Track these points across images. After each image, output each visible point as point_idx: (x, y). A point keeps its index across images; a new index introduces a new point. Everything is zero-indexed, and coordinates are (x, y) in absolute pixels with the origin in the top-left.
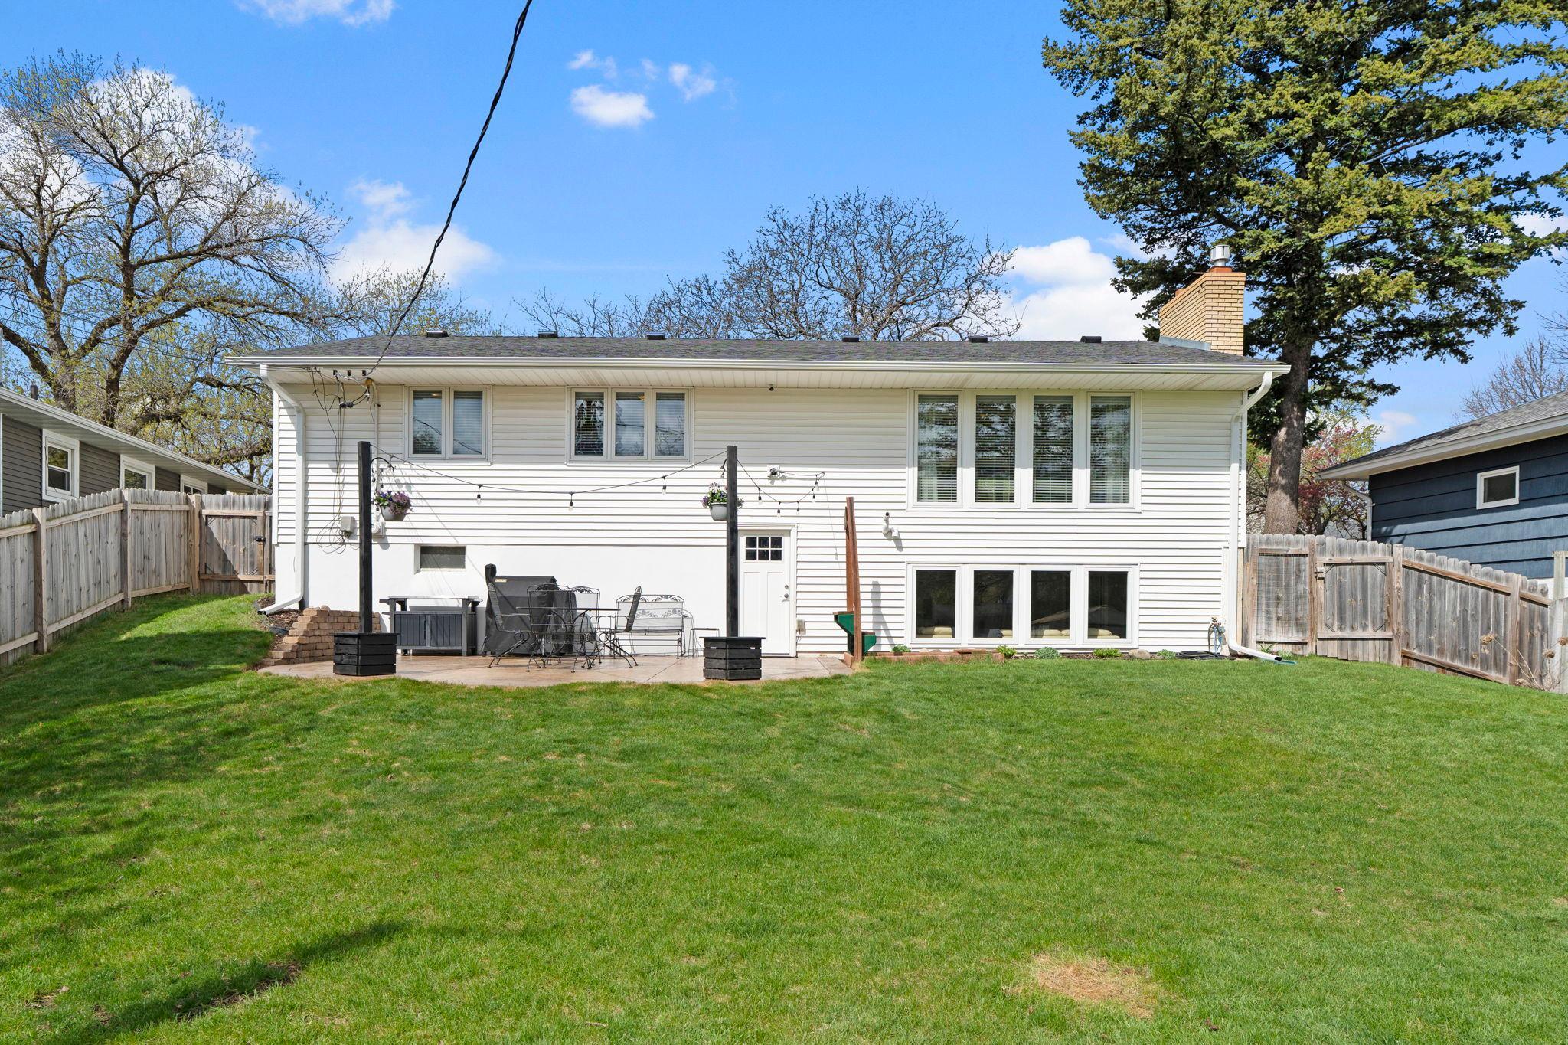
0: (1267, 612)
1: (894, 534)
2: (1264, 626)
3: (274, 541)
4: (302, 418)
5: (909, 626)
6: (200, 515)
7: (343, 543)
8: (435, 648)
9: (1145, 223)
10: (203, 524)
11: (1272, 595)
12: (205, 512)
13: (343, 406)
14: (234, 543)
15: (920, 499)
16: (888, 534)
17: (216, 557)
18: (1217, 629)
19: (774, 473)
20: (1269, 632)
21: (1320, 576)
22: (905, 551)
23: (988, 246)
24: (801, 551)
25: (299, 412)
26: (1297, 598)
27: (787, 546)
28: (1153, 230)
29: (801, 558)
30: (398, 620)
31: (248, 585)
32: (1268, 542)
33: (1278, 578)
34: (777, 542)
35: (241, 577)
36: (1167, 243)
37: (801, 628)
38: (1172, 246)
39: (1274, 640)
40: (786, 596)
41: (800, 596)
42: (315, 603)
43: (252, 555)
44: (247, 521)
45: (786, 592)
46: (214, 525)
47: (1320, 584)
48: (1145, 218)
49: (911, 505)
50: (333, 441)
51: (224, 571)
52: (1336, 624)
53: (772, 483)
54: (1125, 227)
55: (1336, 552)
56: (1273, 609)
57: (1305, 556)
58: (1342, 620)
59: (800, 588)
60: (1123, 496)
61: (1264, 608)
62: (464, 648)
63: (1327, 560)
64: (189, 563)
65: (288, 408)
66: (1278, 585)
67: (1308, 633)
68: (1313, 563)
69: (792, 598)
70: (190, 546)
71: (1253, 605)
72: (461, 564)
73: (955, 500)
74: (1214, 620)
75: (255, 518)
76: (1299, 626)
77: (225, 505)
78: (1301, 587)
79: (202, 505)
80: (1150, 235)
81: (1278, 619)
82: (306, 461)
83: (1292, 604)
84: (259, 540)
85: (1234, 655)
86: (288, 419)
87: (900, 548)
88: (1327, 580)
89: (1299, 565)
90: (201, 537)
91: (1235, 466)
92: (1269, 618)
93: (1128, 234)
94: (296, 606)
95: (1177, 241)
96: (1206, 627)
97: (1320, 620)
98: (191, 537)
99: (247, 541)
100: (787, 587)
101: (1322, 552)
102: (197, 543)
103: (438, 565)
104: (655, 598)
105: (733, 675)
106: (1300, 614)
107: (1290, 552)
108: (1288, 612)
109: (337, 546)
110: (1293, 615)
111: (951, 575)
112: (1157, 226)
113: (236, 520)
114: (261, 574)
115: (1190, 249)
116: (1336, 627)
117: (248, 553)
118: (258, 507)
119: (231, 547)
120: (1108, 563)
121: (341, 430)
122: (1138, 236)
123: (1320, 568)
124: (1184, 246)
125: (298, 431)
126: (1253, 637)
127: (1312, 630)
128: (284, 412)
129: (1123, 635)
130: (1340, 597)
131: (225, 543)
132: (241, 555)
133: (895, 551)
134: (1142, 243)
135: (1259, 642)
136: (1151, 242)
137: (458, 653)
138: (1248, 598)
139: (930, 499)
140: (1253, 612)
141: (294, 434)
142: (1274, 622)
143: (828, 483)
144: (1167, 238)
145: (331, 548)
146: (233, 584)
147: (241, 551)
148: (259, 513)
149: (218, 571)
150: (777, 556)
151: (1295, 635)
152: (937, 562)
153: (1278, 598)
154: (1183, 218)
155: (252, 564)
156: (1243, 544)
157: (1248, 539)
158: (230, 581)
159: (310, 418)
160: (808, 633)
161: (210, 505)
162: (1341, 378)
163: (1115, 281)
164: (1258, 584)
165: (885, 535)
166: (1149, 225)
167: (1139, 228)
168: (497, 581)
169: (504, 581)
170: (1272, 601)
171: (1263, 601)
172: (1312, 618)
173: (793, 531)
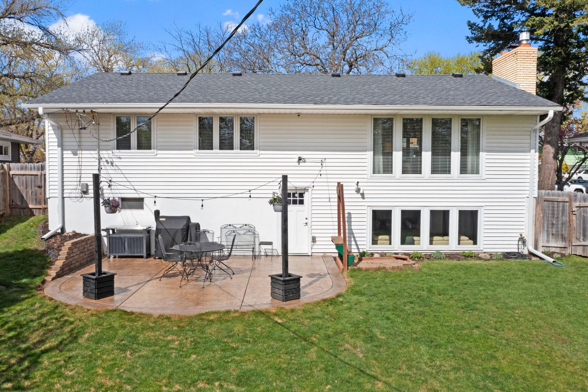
0: (548, 231)
1: (361, 192)
2: (545, 238)
3: (47, 196)
4: (60, 132)
5: (368, 240)
6: (9, 174)
7: (82, 197)
8: (130, 255)
9: (483, 8)
10: (11, 179)
11: (550, 223)
12: (12, 173)
13: (81, 129)
14: (26, 188)
15: (374, 172)
16: (358, 191)
17: (17, 195)
18: (522, 240)
19: (300, 159)
20: (548, 241)
21: (574, 213)
22: (366, 200)
23: (401, 10)
24: (313, 200)
25: (58, 128)
26: (562, 224)
27: (307, 197)
28: (487, 12)
29: (313, 204)
30: (111, 240)
31: (34, 211)
32: (548, 194)
33: (553, 214)
34: (301, 195)
35: (31, 206)
36: (494, 18)
37: (314, 240)
38: (496, 20)
39: (550, 245)
40: (306, 223)
41: (313, 223)
42: (69, 230)
43: (36, 195)
44: (33, 177)
45: (306, 221)
46: (16, 180)
47: (574, 217)
48: (484, 6)
49: (369, 175)
50: (76, 144)
51: (22, 203)
52: (582, 238)
53: (299, 164)
54: (473, 10)
55: (582, 201)
56: (550, 230)
57: (567, 202)
58: (584, 236)
59: (313, 220)
60: (476, 171)
61: (546, 229)
62: (144, 254)
63: (577, 204)
64: (4, 200)
65: (52, 126)
66: (553, 217)
67: (568, 242)
68: (570, 206)
69: (309, 224)
70: (5, 191)
71: (540, 228)
72: (142, 207)
73: (391, 173)
74: (521, 235)
75: (37, 175)
76: (563, 239)
77: (22, 169)
78: (564, 218)
79: (10, 169)
80: (485, 14)
81: (553, 234)
82: (62, 150)
83: (560, 226)
84: (39, 187)
85: (531, 254)
86: (52, 132)
87: (363, 198)
88: (578, 215)
89: (563, 207)
90: (10, 185)
91: (533, 151)
92: (548, 235)
93: (475, 14)
94: (59, 231)
95: (499, 17)
96: (517, 239)
97: (574, 235)
98: (5, 186)
99: (33, 187)
100: (306, 219)
101: (575, 200)
102: (8, 189)
103: (130, 207)
104: (240, 226)
105: (286, 299)
106: (564, 233)
107: (559, 200)
108: (558, 231)
109: (79, 198)
110: (560, 233)
111: (389, 212)
112: (490, 10)
113: (27, 176)
114: (40, 204)
115: (505, 21)
116: (581, 240)
117: (34, 194)
118: (38, 170)
119: (25, 191)
120: (468, 206)
121: (80, 137)
122: (480, 15)
123: (574, 209)
124: (502, 20)
125: (57, 138)
126: (540, 244)
127: (570, 241)
128: (51, 128)
129: (475, 243)
130: (584, 224)
131: (21, 188)
132: (30, 194)
133: (361, 200)
134: (482, 18)
135: (543, 246)
136: (486, 17)
137: (142, 257)
138: (538, 224)
139: (379, 173)
140: (540, 231)
141: (56, 140)
142: (551, 236)
143: (327, 164)
144: (494, 16)
145: (76, 200)
146: (26, 209)
147: (30, 192)
148: (39, 173)
149: (19, 203)
150: (301, 202)
151: (561, 243)
152: (382, 205)
153: (553, 224)
154: (502, 7)
155: (36, 199)
156: (536, 196)
157: (539, 193)
158: (25, 208)
159: (65, 131)
160: (317, 243)
161: (14, 169)
162: (579, 89)
163: (468, 38)
164: (543, 217)
165: (356, 191)
166: (486, 9)
167: (480, 11)
168: (161, 219)
169: (164, 219)
170: (550, 226)
171: (546, 225)
172: (569, 234)
173: (310, 190)
